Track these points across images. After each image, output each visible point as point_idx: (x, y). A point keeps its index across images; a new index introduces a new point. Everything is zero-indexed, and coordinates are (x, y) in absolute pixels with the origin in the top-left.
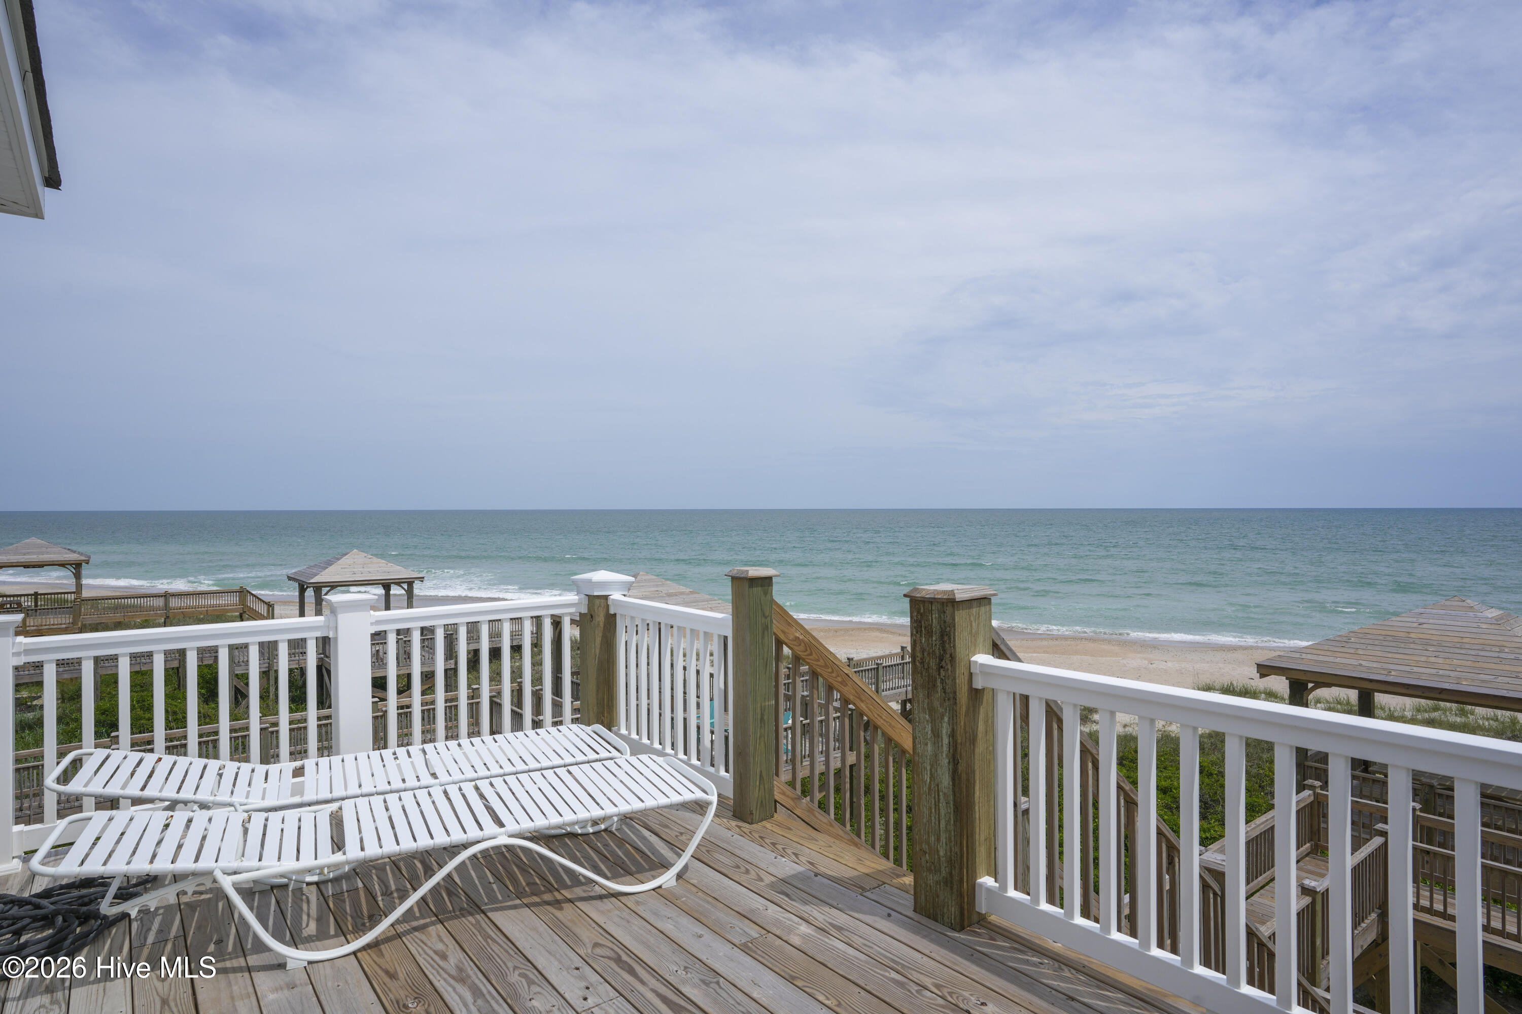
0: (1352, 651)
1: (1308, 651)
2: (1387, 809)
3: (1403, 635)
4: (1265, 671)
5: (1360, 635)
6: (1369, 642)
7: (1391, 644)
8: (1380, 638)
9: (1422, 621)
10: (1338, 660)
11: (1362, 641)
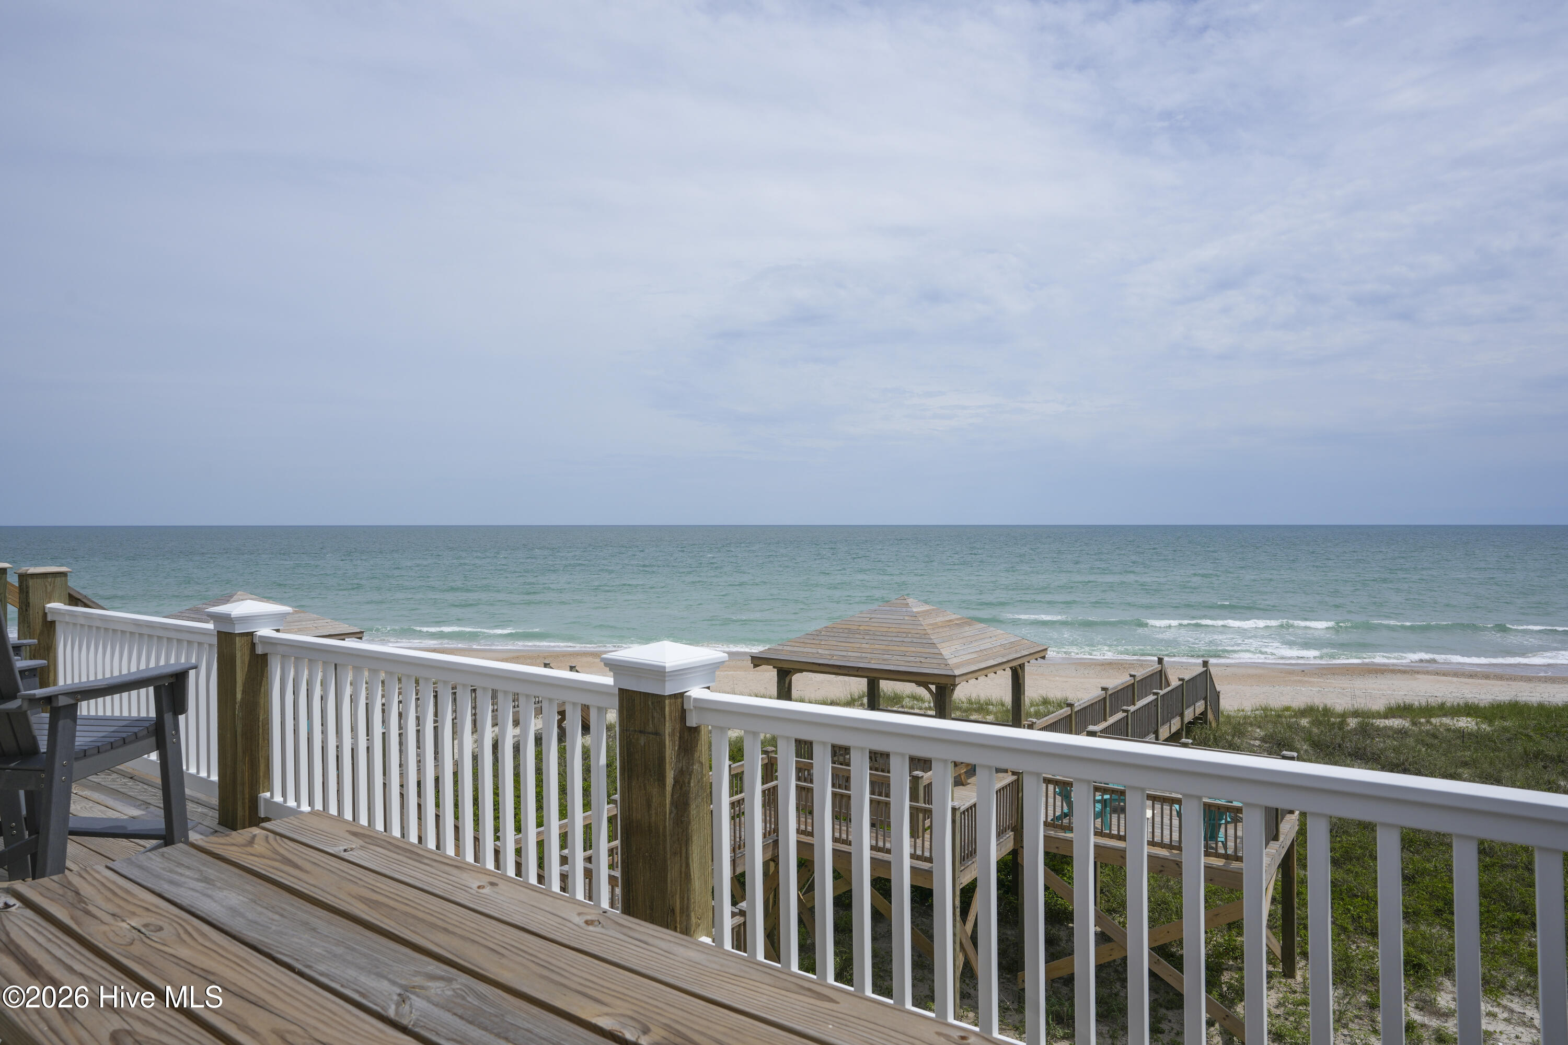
0: (817, 642)
2: (812, 764)
3: (856, 627)
4: (757, 661)
5: (830, 629)
6: (832, 634)
7: (846, 635)
8: (841, 631)
9: (873, 616)
10: (806, 650)
11: (828, 634)
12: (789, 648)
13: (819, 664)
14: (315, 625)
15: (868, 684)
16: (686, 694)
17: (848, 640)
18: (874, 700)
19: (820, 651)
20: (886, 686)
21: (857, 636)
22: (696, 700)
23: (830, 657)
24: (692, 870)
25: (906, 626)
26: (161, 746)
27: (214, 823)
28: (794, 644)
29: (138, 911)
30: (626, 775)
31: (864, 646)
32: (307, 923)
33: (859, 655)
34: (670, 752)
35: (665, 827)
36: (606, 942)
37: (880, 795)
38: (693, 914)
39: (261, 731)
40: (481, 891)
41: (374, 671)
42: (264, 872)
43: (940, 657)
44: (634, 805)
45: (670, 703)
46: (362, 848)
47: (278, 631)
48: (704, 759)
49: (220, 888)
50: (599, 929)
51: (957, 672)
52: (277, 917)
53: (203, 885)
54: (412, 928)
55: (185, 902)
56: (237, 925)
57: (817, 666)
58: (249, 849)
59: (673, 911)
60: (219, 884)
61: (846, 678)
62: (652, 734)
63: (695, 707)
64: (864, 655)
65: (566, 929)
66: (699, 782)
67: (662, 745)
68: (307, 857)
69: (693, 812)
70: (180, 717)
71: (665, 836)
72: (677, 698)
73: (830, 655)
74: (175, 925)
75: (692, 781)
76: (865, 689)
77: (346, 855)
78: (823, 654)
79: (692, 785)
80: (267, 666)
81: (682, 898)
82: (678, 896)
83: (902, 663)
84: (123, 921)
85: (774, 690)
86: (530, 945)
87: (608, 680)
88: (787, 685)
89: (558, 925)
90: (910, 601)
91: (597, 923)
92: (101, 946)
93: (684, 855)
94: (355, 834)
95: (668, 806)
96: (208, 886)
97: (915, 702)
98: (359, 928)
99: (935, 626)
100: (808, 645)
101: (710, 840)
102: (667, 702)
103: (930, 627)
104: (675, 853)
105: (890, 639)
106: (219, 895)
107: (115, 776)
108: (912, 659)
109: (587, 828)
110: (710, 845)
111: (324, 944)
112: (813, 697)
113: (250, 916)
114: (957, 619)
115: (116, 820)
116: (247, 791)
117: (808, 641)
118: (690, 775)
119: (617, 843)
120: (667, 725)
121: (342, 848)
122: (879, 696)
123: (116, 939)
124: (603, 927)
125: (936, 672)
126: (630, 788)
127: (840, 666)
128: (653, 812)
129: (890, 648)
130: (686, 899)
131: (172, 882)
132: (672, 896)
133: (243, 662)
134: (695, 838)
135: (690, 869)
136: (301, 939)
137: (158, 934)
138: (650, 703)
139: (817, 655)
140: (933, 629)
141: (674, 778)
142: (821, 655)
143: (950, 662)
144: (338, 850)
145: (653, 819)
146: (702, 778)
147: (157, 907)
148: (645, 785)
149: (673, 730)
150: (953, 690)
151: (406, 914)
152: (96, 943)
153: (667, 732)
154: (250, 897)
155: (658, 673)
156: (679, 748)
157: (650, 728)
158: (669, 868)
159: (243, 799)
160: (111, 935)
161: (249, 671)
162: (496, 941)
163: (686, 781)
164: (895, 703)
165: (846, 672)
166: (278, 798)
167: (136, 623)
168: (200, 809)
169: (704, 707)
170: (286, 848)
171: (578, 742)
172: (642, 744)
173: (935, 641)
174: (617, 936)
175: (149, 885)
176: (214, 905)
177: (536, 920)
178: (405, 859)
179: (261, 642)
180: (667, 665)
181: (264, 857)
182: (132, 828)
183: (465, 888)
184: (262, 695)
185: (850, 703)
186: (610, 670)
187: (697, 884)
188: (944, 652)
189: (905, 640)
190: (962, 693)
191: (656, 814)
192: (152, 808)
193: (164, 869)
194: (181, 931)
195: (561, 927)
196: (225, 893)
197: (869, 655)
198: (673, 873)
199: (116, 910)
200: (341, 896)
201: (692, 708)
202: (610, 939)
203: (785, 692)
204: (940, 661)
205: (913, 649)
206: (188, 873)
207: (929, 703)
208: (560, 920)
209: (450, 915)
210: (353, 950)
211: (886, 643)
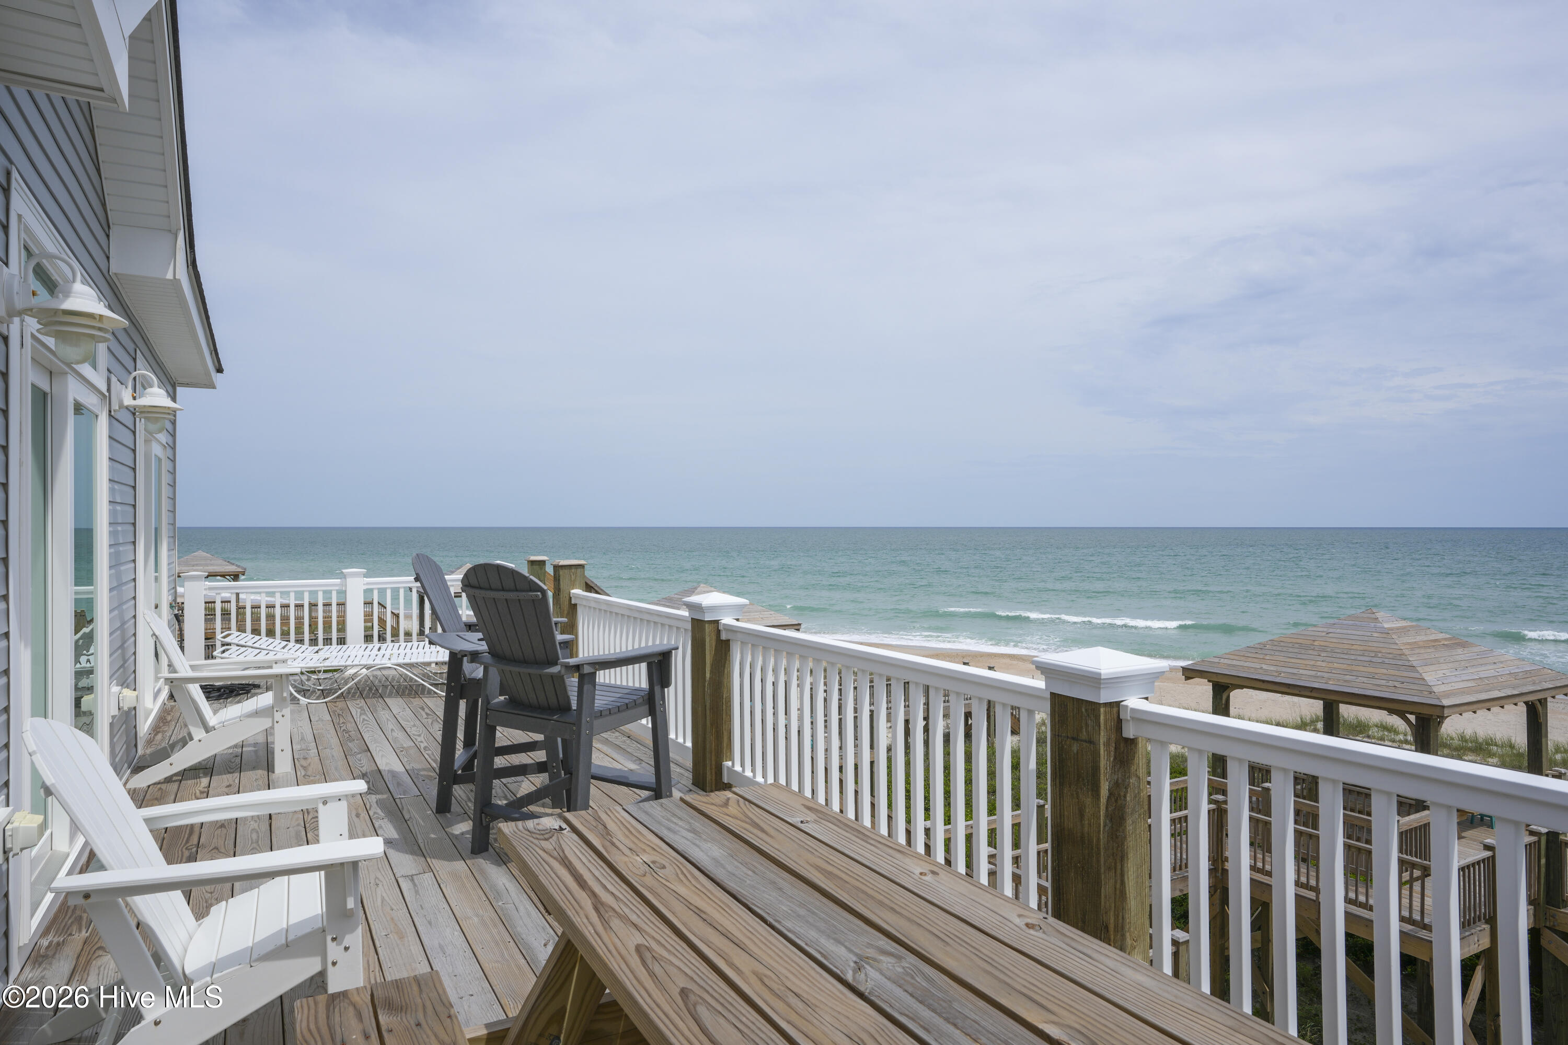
0: (1261, 656)
1: (1227, 656)
3: (1308, 642)
4: (1189, 673)
5: (1276, 643)
6: (1280, 649)
7: (1296, 650)
8: (1290, 645)
9: (1331, 630)
10: (1246, 664)
11: (1274, 648)
12: (1226, 661)
13: (1263, 681)
14: (761, 616)
15: (1324, 708)
16: (1122, 703)
17: (1299, 656)
18: (1331, 725)
19: (1264, 667)
20: (1347, 712)
21: (1311, 652)
22: (1133, 710)
23: (1276, 674)
24: (1127, 889)
25: (1375, 644)
26: (652, 712)
27: (689, 783)
28: (1232, 657)
29: (648, 849)
30: (1058, 781)
31: (1319, 663)
32: (775, 883)
33: (1313, 673)
34: (1105, 762)
35: (1098, 840)
36: (1049, 950)
37: (1358, 840)
38: (1128, 935)
39: (724, 707)
40: (923, 877)
41: (817, 661)
42: (738, 832)
43: (1421, 682)
44: (1066, 813)
45: (1105, 712)
46: (815, 821)
47: (738, 620)
48: (1142, 772)
49: (705, 840)
50: (1040, 934)
51: (1446, 702)
52: (750, 873)
53: (692, 835)
54: (863, 903)
55: (680, 848)
56: (719, 874)
57: (1261, 683)
58: (724, 809)
59: (1107, 928)
60: (704, 837)
61: (1296, 699)
62: (1086, 741)
63: (1133, 718)
64: (1319, 674)
65: (1007, 928)
66: (1135, 797)
67: (1096, 754)
68: (772, 824)
69: (1129, 827)
70: (666, 689)
71: (1099, 849)
72: (1113, 707)
73: (1277, 672)
74: (674, 866)
75: (1128, 795)
76: (1320, 713)
77: (802, 826)
78: (1267, 670)
79: (1128, 799)
80: (729, 650)
81: (1116, 916)
82: (1112, 913)
83: (1370, 686)
84: (638, 855)
85: (1209, 703)
86: (973, 939)
87: (1039, 683)
88: (1224, 702)
89: (998, 923)
90: (1381, 615)
91: (1038, 928)
92: (624, 872)
93: (1119, 871)
94: (809, 808)
95: (1102, 818)
96: (696, 837)
97: (1386, 733)
98: (817, 894)
99: (1415, 646)
100: (1250, 659)
101: (1148, 859)
102: (1102, 710)
103: (1408, 647)
104: (1109, 869)
105: (1353, 657)
106: (706, 846)
107: (617, 734)
108: (1383, 682)
109: (1016, 827)
110: (1147, 865)
111: (789, 903)
112: (1254, 716)
113: (729, 868)
114: (1446, 639)
115: (620, 770)
116: (713, 758)
117: (1250, 655)
118: (1126, 788)
119: (1047, 846)
120: (1102, 734)
121: (799, 820)
122: (1338, 723)
123: (634, 870)
124: (1044, 932)
125: (1416, 699)
126: (1061, 795)
127: (1289, 685)
128: (1086, 822)
129: (1354, 668)
130: (1120, 918)
131: (669, 829)
132: (1106, 913)
133: (711, 646)
134: (1131, 855)
135: (1125, 887)
136: (770, 895)
137: (663, 871)
138: (1083, 710)
139: (1261, 671)
140: (1412, 649)
141: (1109, 790)
142: (1266, 670)
143: (1435, 689)
144: (796, 820)
145: (1086, 829)
146: (1139, 793)
147: (660, 848)
148: (1077, 794)
149: (1109, 739)
150: (1440, 723)
151: (857, 888)
152: (620, 870)
153: (1101, 741)
154: (729, 851)
155: (1093, 680)
156: (1115, 758)
157: (1084, 735)
158: (1103, 883)
159: (711, 765)
160: (630, 866)
161: (715, 654)
162: (937, 927)
163: (1122, 794)
164: (1359, 730)
165: (1297, 692)
166: (738, 768)
167: (630, 608)
168: (678, 770)
169: (1142, 718)
170: (754, 813)
171: (1008, 742)
172: (1075, 752)
173: (1415, 664)
174: (1059, 945)
175: (653, 829)
176: (701, 854)
177: (977, 915)
178: (854, 838)
179: (725, 629)
180: (1102, 672)
181: (737, 818)
182: (633, 779)
183: (909, 873)
184: (726, 676)
185: (1302, 726)
186: (1042, 673)
187: (1133, 903)
188: (1425, 676)
189: (1374, 660)
190: (1452, 727)
191: (1090, 825)
192: (644, 765)
193: (663, 817)
194: (679, 872)
195: (1002, 925)
196: (709, 845)
197: (1326, 675)
198: (1107, 889)
199: (632, 846)
200: (801, 863)
201: (1129, 718)
202: (1052, 946)
203: (1221, 707)
204: (1422, 688)
205: (1385, 671)
206: (680, 823)
207: (1405, 735)
208: (1000, 919)
209: (897, 897)
210: (813, 913)
211: (1349, 662)
